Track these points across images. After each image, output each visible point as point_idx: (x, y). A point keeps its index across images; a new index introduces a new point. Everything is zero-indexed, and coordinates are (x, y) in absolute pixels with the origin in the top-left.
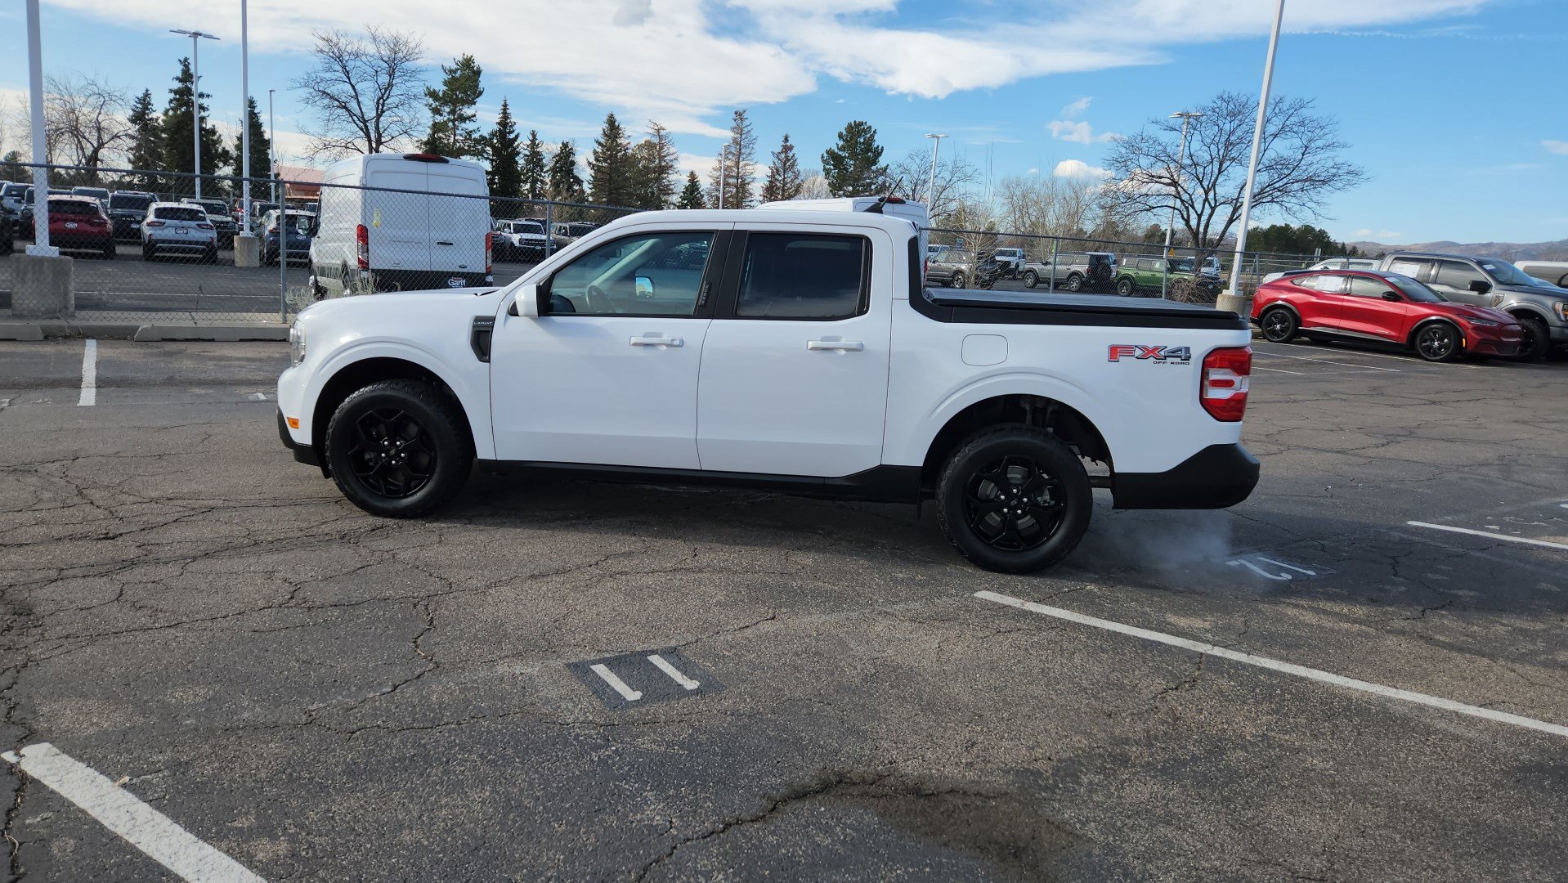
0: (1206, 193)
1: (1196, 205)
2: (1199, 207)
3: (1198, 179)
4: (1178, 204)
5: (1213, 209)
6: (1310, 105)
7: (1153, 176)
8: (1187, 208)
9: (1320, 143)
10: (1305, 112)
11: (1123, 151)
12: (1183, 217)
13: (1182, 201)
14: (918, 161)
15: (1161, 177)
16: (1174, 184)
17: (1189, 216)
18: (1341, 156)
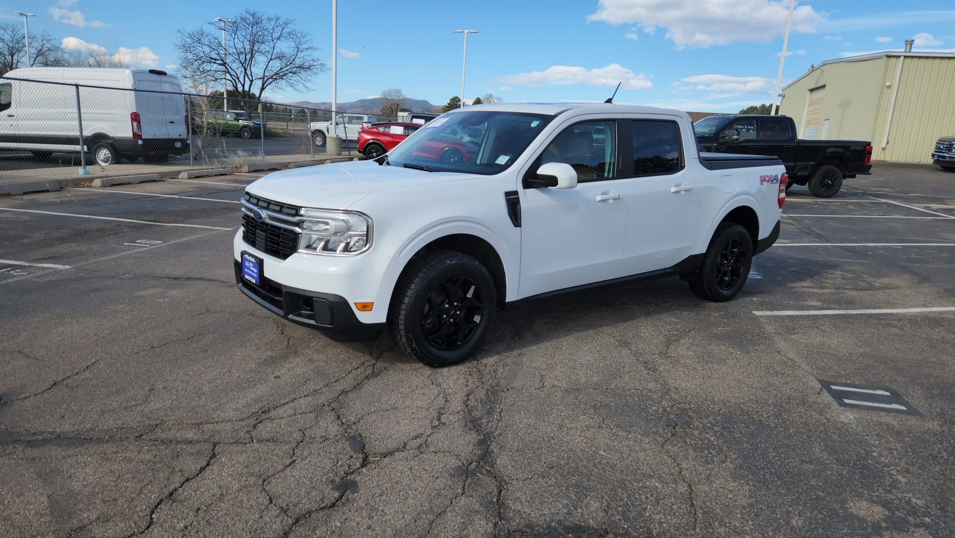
0: (245, 70)
1: (240, 79)
2: (242, 79)
3: (241, 62)
4: (228, 76)
5: (251, 81)
6: (294, 22)
7: (211, 58)
8: (235, 80)
9: (305, 46)
10: (291, 27)
11: (188, 40)
12: (234, 85)
13: (231, 75)
14: (11, 33)
15: (216, 60)
16: (224, 64)
17: (237, 85)
18: (315, 54)
